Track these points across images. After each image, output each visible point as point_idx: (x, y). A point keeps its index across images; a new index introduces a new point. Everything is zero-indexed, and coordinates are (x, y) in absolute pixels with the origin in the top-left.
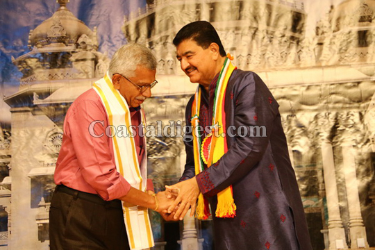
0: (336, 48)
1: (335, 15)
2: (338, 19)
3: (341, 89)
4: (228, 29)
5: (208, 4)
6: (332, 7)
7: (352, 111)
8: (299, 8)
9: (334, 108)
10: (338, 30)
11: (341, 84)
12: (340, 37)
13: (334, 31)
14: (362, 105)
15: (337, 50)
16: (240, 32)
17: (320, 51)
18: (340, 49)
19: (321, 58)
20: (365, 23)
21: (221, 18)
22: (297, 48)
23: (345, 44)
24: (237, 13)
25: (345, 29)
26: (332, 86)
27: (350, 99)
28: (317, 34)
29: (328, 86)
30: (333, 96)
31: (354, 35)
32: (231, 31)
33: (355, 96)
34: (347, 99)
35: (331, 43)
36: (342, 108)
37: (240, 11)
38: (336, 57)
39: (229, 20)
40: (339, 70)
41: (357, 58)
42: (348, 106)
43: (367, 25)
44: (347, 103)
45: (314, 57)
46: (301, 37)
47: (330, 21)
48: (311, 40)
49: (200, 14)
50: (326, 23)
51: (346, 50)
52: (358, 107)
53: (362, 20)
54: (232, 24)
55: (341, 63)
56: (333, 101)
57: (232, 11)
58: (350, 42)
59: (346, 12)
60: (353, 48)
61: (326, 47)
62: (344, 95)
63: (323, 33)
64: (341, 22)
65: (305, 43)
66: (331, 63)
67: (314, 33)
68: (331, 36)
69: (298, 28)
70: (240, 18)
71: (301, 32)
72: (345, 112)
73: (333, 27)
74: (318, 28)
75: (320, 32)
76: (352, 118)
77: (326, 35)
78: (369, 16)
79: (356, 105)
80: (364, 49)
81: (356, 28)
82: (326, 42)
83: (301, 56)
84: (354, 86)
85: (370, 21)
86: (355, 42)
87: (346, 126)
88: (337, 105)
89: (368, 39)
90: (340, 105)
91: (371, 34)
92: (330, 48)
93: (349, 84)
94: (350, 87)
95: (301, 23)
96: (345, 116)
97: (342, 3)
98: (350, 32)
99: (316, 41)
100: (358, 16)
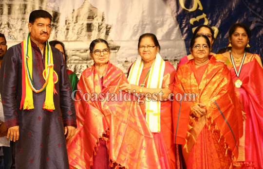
0: (76, 31)
1: (75, 15)
2: (77, 17)
3: (78, 53)
4: (18, 19)
5: (7, 4)
6: (74, 10)
7: (83, 65)
8: (56, 9)
9: (74, 63)
10: (77, 22)
11: (78, 50)
12: (78, 26)
13: (75, 23)
14: (88, 62)
15: (76, 33)
16: (25, 20)
17: (68, 33)
18: (78, 32)
19: (68, 37)
20: (91, 20)
21: (14, 12)
22: (55, 31)
23: (80, 30)
24: (23, 11)
25: (80, 22)
26: (73, 52)
27: (82, 58)
28: (66, 24)
29: (71, 52)
30: (74, 57)
31: (85, 26)
32: (20, 20)
33: (85, 57)
34: (81, 59)
35: (73, 29)
36: (78, 63)
37: (25, 10)
38: (76, 37)
39: (19, 14)
40: (77, 43)
41: (86, 37)
42: (81, 62)
43: (92, 21)
44: (80, 61)
45: (64, 36)
46: (58, 25)
47: (73, 18)
48: (63, 27)
49: (3, 10)
50: (70, 18)
51: (81, 33)
52: (86, 63)
53: (89, 18)
54: (21, 16)
55: (78, 40)
56: (74, 59)
57: (20, 9)
58: (83, 29)
59: (81, 13)
60: (84, 32)
61: (70, 31)
62: (79, 56)
63: (69, 24)
64: (78, 18)
65: (59, 28)
66: (73, 40)
67: (65, 24)
68: (73, 26)
69: (56, 20)
70: (25, 13)
71: (57, 22)
72: (80, 65)
73: (74, 21)
74: (66, 21)
75: (67, 23)
76: (83, 68)
77: (70, 24)
78: (93, 16)
79: (85, 62)
80: (90, 33)
81: (86, 22)
82: (71, 28)
83: (57, 35)
84: (85, 52)
85: (93, 19)
86: (85, 29)
87: (80, 72)
88: (76, 61)
89: (92, 28)
90: (77, 61)
91: (93, 25)
92: (73, 32)
93: (82, 51)
94: (82, 52)
95: (58, 18)
96: (79, 68)
97: (79, 9)
98: (83, 24)
99: (65, 28)
100: (87, 16)
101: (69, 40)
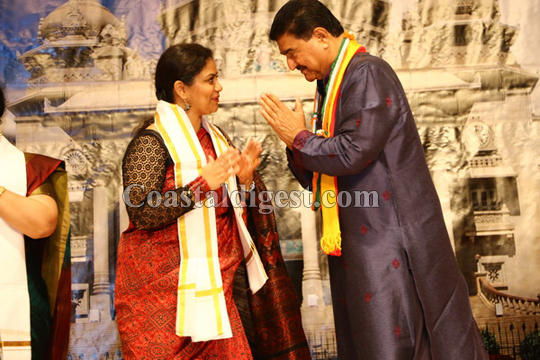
0: (427, 46)
1: (426, 5)
2: (430, 10)
3: (433, 99)
7: (446, 127)
9: (424, 122)
10: (430, 24)
11: (433, 92)
12: (432, 33)
13: (425, 26)
14: (459, 119)
15: (429, 49)
17: (408, 50)
18: (433, 48)
19: (408, 60)
20: (464, 16)
22: (378, 46)
23: (437, 42)
25: (438, 23)
26: (422, 95)
27: (444, 111)
28: (404, 29)
29: (417, 95)
30: (423, 108)
31: (450, 31)
33: (450, 107)
34: (440, 112)
35: (420, 41)
36: (434, 122)
38: (427, 58)
40: (429, 74)
41: (453, 60)
42: (441, 119)
43: (466, 18)
44: (439, 116)
46: (384, 32)
47: (420, 13)
48: (396, 36)
50: (415, 15)
51: (439, 50)
52: (454, 122)
53: (460, 11)
55: (434, 66)
56: (424, 113)
58: (445, 39)
60: (448, 47)
61: (414, 45)
62: (437, 106)
63: (411, 27)
64: (434, 13)
65: (388, 40)
66: (419, 67)
67: (400, 28)
68: (421, 32)
69: (380, 20)
71: (383, 25)
72: (437, 128)
73: (424, 20)
74: (404, 21)
75: (407, 26)
76: (446, 134)
77: (414, 30)
78: (469, 7)
79: (451, 118)
80: (462, 48)
81: (452, 22)
82: (415, 39)
83: (384, 56)
84: (449, 95)
85: (470, 13)
86: (450, 40)
87: (438, 145)
88: (429, 119)
89: (468, 36)
90: (431, 119)
91: (470, 29)
92: (420, 47)
93: (443, 93)
94: (444, 96)
95: (383, 14)
96: (437, 133)
98: (444, 27)
99: (402, 38)
100: (455, 7)
101: (412, 66)
